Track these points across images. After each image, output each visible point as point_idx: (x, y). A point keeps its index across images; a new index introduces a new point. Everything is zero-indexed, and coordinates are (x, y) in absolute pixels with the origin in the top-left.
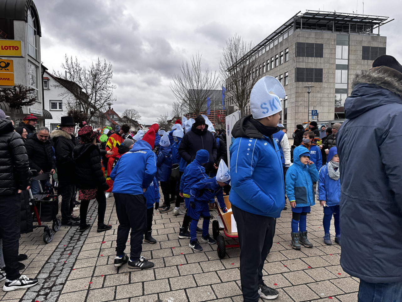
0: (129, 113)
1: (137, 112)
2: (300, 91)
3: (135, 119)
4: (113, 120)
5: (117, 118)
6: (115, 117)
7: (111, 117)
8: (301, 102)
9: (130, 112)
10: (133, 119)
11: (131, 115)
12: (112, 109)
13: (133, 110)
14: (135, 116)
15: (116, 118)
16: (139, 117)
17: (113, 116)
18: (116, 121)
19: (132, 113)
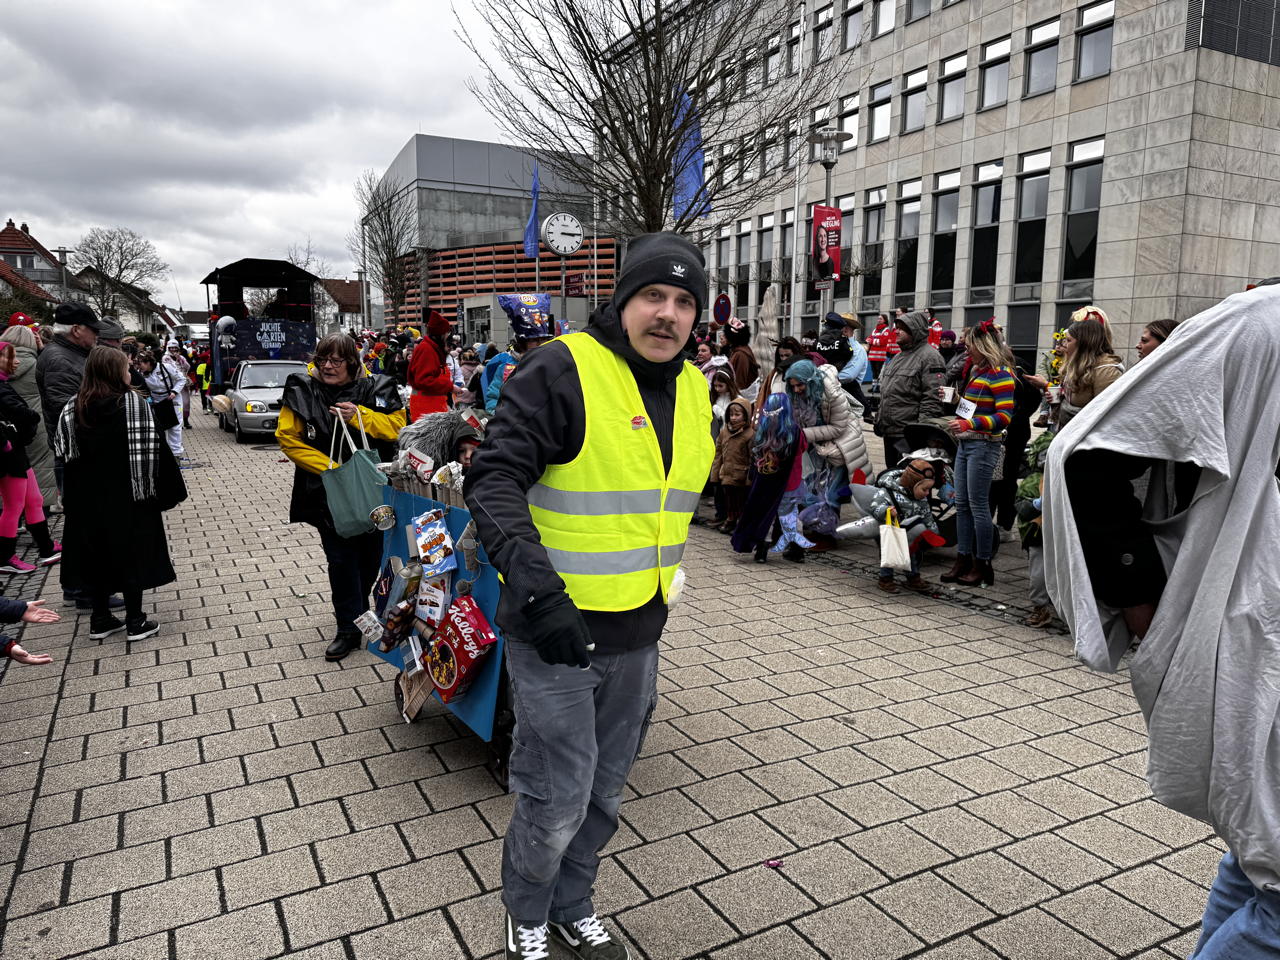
0: (108, 248)
1: (147, 245)
2: (1212, 110)
3: (140, 276)
4: (28, 275)
5: (48, 268)
6: (39, 264)
7: (19, 266)
8: (1212, 176)
9: (114, 246)
10: (129, 276)
11: (117, 256)
12: (25, 228)
13: (128, 237)
14: (140, 261)
15: (42, 271)
16: (156, 268)
17: (28, 260)
18: (43, 282)
19: (121, 248)
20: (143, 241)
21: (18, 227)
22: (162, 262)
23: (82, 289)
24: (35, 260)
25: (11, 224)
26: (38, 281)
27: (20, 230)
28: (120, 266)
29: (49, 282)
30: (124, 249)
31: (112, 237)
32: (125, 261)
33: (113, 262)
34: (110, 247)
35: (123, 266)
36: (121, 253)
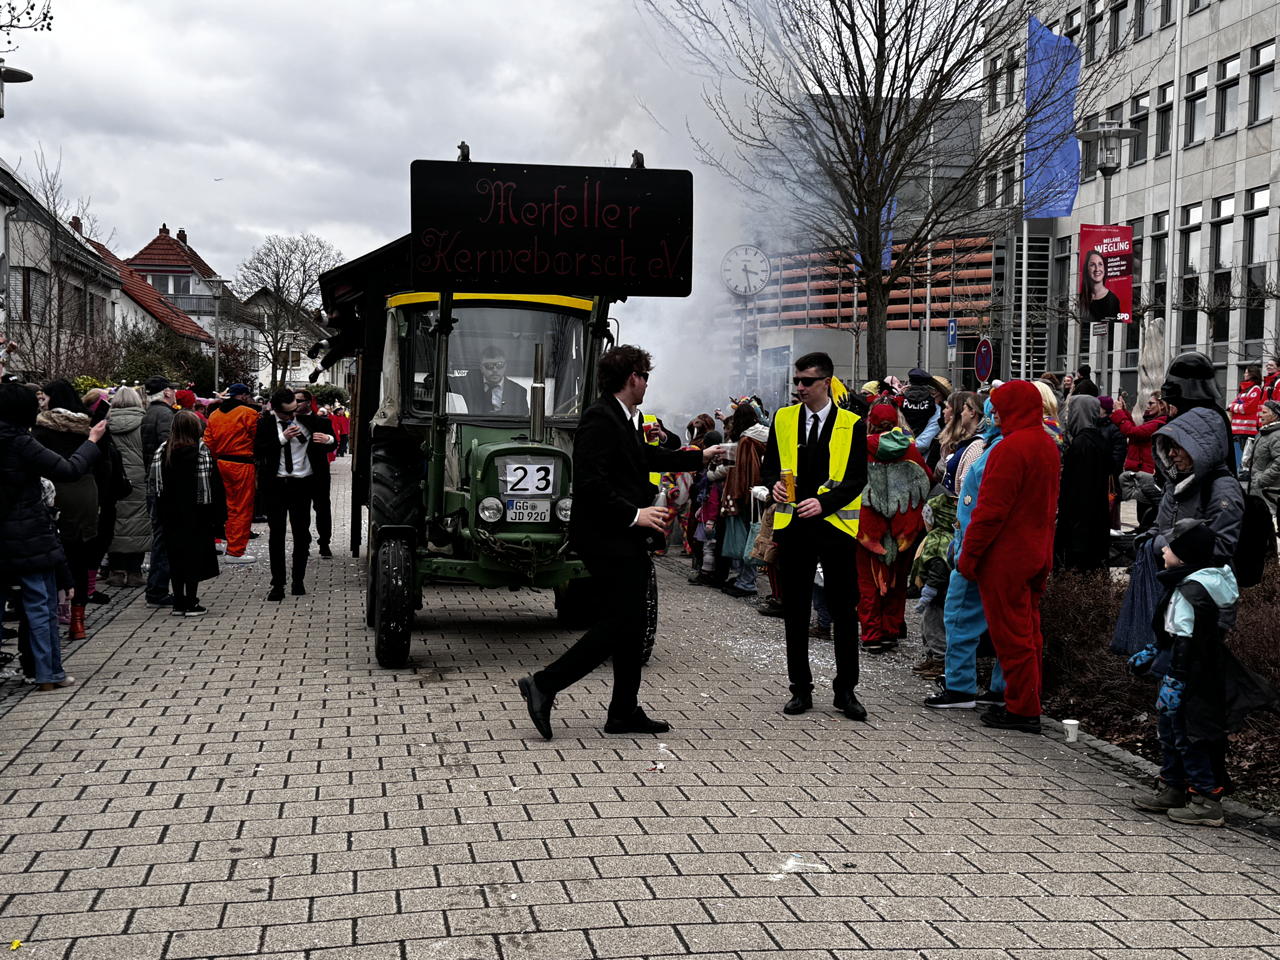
0: (288, 265)
4: (183, 305)
5: (207, 292)
6: (196, 288)
7: (171, 291)
9: (296, 263)
11: (299, 276)
12: (182, 235)
13: (315, 247)
15: (200, 298)
17: (183, 282)
18: (198, 313)
19: (303, 264)
20: (333, 253)
21: (173, 235)
23: (249, 322)
24: (193, 281)
25: (164, 230)
26: (193, 312)
27: (175, 238)
28: (302, 290)
29: (206, 313)
30: (307, 265)
31: (293, 247)
32: (309, 284)
33: (292, 284)
34: (290, 262)
35: (305, 291)
36: (304, 271)
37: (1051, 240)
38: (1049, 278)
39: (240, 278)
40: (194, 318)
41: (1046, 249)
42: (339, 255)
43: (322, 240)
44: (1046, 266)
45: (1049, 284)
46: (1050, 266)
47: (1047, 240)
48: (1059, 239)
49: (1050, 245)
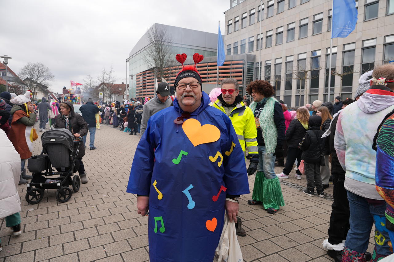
1: (48, 69)
3: (44, 80)
4: (4, 78)
5: (12, 76)
6: (9, 75)
9: (36, 69)
10: (40, 80)
11: (37, 72)
13: (41, 65)
14: (45, 74)
15: (9, 77)
16: (50, 77)
17: (5, 73)
19: (38, 70)
22: (53, 75)
23: (24, 84)
24: (7, 73)
26: (8, 81)
27: (2, 63)
28: (38, 76)
29: (11, 81)
30: (39, 70)
31: (35, 65)
32: (39, 74)
33: (35, 74)
34: (34, 69)
35: (39, 76)
36: (38, 71)
37: (254, 63)
38: (254, 73)
39: (21, 72)
40: (8, 82)
41: (253, 65)
42: (47, 68)
43: (43, 64)
44: (253, 69)
45: (254, 74)
46: (254, 69)
47: (253, 63)
48: (256, 63)
49: (254, 64)
